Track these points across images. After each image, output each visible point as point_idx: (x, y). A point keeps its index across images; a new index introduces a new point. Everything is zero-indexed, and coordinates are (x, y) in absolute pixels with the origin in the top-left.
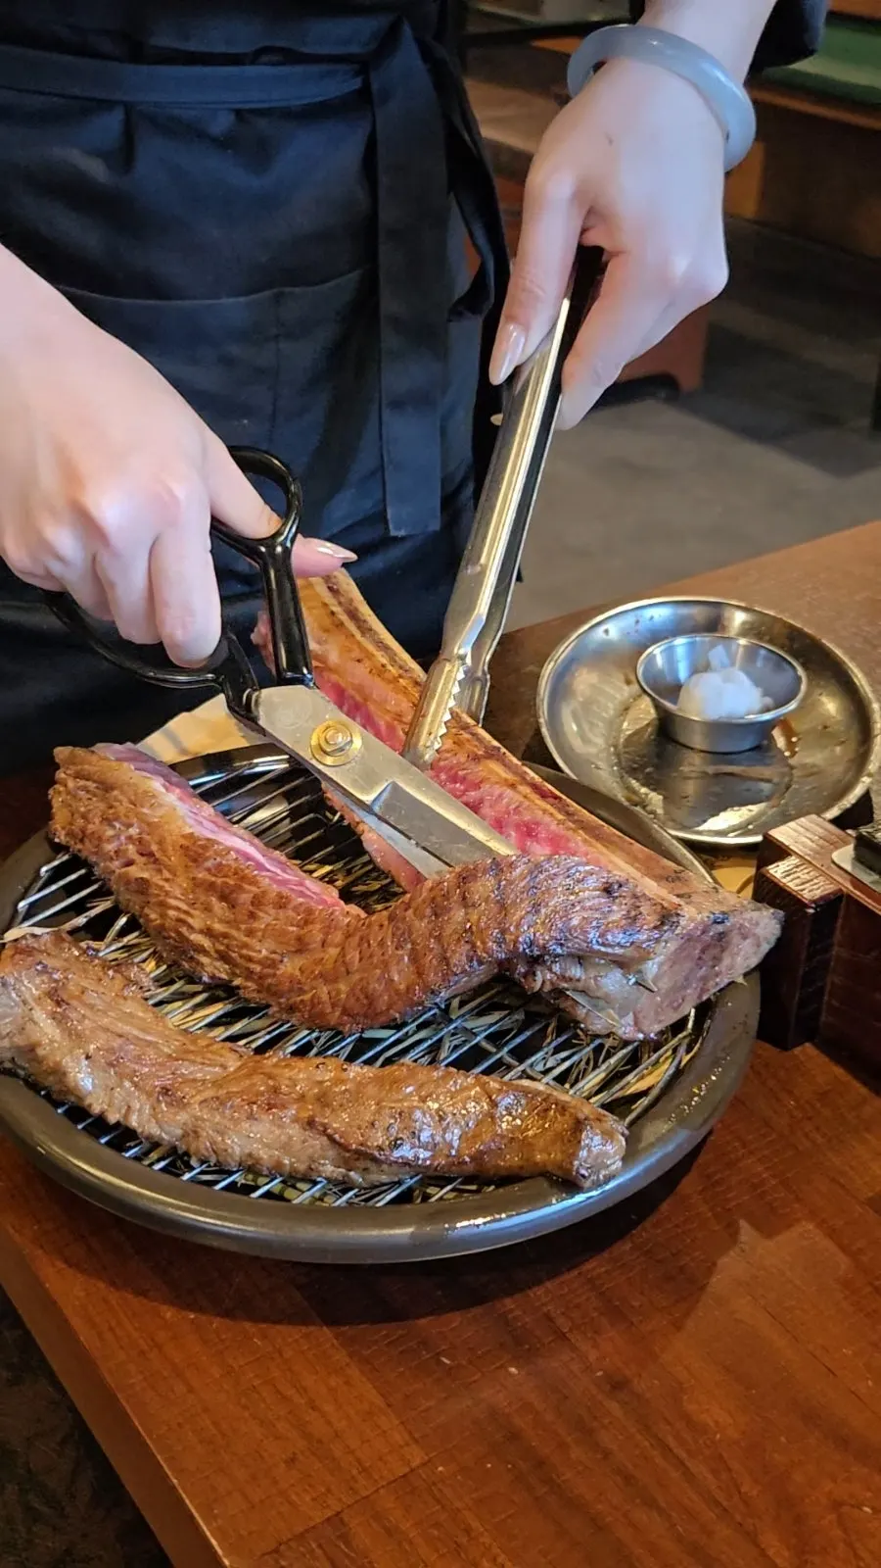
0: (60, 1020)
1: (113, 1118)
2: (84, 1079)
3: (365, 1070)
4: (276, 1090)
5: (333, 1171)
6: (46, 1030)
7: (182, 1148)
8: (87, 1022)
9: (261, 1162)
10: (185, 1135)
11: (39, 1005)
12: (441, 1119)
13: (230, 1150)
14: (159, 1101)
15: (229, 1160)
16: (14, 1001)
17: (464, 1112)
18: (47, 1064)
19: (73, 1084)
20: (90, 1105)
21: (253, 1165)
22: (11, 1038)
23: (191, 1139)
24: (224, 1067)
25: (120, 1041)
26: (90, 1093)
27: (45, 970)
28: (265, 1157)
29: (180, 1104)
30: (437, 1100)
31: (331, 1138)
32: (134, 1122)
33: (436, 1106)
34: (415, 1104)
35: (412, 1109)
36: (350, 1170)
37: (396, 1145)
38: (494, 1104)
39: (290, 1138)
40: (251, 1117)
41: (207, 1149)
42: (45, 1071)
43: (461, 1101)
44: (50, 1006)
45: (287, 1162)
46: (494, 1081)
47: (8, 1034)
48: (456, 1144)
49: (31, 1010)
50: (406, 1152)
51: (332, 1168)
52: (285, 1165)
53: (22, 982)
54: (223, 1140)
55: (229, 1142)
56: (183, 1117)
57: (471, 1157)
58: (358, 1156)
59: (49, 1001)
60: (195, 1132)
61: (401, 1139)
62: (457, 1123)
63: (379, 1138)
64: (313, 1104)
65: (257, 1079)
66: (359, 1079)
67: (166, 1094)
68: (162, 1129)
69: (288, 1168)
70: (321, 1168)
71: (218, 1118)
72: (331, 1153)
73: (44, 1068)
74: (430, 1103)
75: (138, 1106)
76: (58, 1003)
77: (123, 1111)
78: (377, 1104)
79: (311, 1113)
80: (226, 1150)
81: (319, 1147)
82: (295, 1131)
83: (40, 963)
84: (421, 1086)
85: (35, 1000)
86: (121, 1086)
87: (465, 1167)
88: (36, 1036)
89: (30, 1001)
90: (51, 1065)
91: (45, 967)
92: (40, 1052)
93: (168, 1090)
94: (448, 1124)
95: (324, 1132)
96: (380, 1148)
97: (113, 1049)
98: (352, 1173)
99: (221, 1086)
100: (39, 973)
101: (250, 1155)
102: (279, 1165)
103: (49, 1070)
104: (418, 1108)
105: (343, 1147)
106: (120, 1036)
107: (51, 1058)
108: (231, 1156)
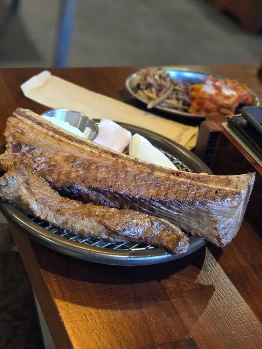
0: (29, 189)
1: (42, 218)
2: (35, 206)
3: (116, 209)
4: (90, 213)
5: (105, 237)
6: (24, 192)
7: (62, 227)
8: (36, 190)
9: (85, 232)
10: (63, 224)
11: (22, 184)
12: (137, 225)
13: (76, 228)
14: (56, 213)
15: (76, 231)
16: (15, 183)
17: (144, 224)
18: (24, 201)
19: (31, 208)
20: (36, 214)
21: (83, 233)
22: (13, 193)
23: (65, 224)
24: (75, 206)
25: (46, 196)
26: (36, 211)
27: (24, 175)
28: (87, 231)
29: (63, 214)
30: (136, 220)
31: (106, 227)
32: (48, 219)
33: (136, 221)
34: (130, 220)
35: (129, 221)
36: (110, 237)
37: (124, 230)
38: (153, 224)
39: (94, 226)
40: (83, 219)
41: (69, 227)
42: (23, 204)
43: (143, 221)
44: (25, 185)
45: (92, 233)
46: (154, 218)
47: (12, 192)
48: (141, 233)
49: (20, 186)
50: (127, 233)
51: (105, 236)
52: (91, 234)
53: (17, 177)
54: (75, 225)
55: (76, 226)
56: (63, 218)
57: (145, 238)
58: (113, 233)
59: (25, 184)
60: (67, 223)
61: (126, 229)
62: (141, 227)
63: (119, 228)
64: (101, 217)
65: (85, 209)
66: (114, 212)
67: (59, 211)
68: (57, 221)
69: (92, 235)
70: (102, 235)
71: (74, 219)
72: (105, 231)
73: (23, 203)
74: (134, 221)
75: (50, 215)
76: (28, 184)
77: (45, 216)
78: (119, 219)
79: (100, 219)
80: (75, 228)
81: (102, 229)
82: (95, 224)
83: (22, 173)
84: (132, 216)
85: (21, 183)
86: (46, 209)
87: (142, 240)
88: (21, 193)
89: (20, 183)
90: (25, 202)
91: (24, 174)
92: (22, 198)
93: (59, 210)
94: (139, 227)
95: (104, 225)
96: (119, 231)
97: (44, 198)
98: (110, 238)
99: (75, 210)
100: (22, 175)
101: (82, 230)
102: (90, 233)
103: (24, 204)
104: (131, 221)
105: (109, 229)
106: (46, 195)
107: (25, 200)
108: (77, 230)
